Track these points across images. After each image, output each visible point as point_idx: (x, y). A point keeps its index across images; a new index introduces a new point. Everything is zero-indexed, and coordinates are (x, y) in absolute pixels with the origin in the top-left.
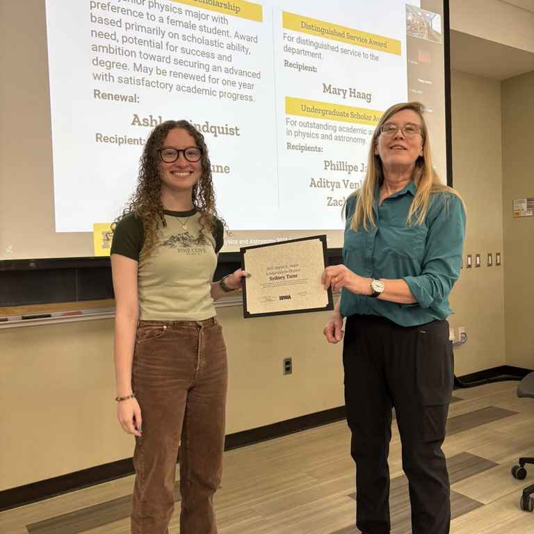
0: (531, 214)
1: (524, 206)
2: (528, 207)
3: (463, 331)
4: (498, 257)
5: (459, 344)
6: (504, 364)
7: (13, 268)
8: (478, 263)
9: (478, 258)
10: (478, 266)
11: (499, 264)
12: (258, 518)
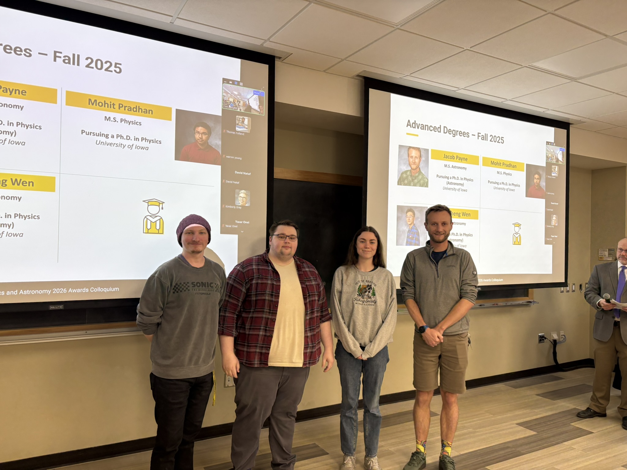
0: (611, 260)
1: (606, 253)
2: (609, 254)
3: (563, 334)
5: (560, 342)
6: (588, 357)
9: (574, 286)
10: (573, 291)
12: (471, 430)
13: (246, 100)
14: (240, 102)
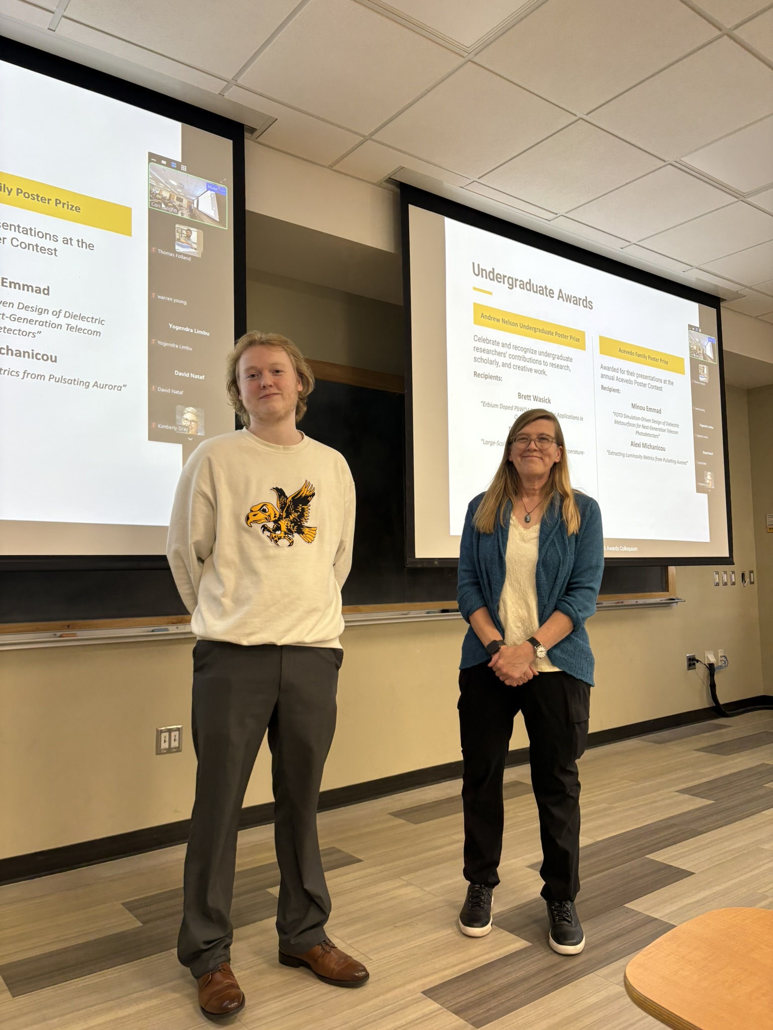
4: (752, 574)
7: (425, 565)
8: (733, 580)
11: (752, 583)
13: (194, 198)
14: (181, 200)
